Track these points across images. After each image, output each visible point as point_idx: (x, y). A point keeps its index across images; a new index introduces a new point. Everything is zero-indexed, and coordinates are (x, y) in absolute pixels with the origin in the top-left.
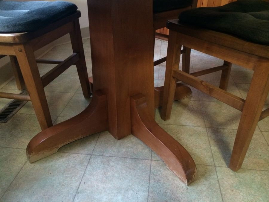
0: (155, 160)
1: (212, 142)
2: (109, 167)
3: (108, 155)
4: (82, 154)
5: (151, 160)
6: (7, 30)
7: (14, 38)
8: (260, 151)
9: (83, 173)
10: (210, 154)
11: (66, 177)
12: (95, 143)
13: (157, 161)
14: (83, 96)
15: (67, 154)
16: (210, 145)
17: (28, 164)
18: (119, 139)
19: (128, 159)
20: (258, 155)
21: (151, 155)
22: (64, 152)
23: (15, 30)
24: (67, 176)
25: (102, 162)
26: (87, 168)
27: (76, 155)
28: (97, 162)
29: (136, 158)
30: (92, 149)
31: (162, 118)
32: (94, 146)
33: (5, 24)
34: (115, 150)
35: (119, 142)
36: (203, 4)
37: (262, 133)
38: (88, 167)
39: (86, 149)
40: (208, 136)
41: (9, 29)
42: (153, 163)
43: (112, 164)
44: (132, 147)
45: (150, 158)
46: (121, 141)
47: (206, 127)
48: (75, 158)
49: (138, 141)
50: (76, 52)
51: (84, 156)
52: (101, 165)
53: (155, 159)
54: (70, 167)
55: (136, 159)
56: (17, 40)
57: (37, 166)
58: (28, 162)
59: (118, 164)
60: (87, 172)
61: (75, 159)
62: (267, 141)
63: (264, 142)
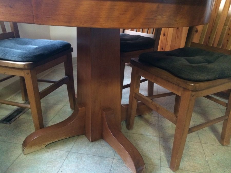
0: (116, 159)
1: (162, 148)
2: (81, 161)
3: (82, 153)
4: (62, 151)
5: (114, 159)
6: (21, 60)
7: (25, 65)
8: (197, 158)
9: (62, 164)
10: (159, 157)
11: (49, 166)
12: (74, 143)
13: (118, 159)
14: (70, 108)
15: (52, 150)
16: (160, 151)
17: (22, 155)
18: (92, 141)
19: (96, 157)
20: (195, 160)
21: (114, 155)
22: (50, 149)
23: (26, 60)
24: (49, 165)
25: (76, 157)
26: (65, 161)
27: (58, 151)
28: (73, 157)
29: (103, 156)
30: (71, 148)
31: (127, 128)
32: (73, 145)
33: (20, 56)
34: (88, 150)
35: (91, 144)
36: (167, 45)
37: (202, 145)
38: (66, 160)
39: (67, 147)
40: (160, 144)
41: (22, 59)
42: (115, 161)
43: (84, 159)
44: (100, 148)
45: (113, 157)
46: (93, 143)
47: (159, 137)
48: (57, 153)
49: (106, 144)
50: (67, 76)
51: (64, 152)
52: (75, 160)
53: (116, 158)
54: (53, 159)
55: (102, 157)
56: (26, 67)
57: (29, 157)
58: (22, 154)
59: (88, 160)
60: (64, 164)
61: (57, 154)
62: (204, 150)
63: (202, 151)
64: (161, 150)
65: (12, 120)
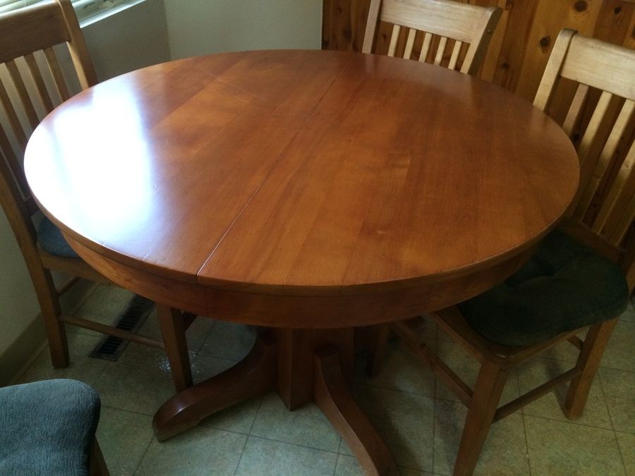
0: (344, 455)
1: (438, 428)
2: (274, 459)
3: (273, 438)
4: (234, 432)
5: (339, 454)
8: (509, 452)
9: (236, 466)
10: (430, 450)
11: (212, 471)
12: (255, 414)
13: (347, 455)
15: (212, 431)
16: (434, 434)
17: (156, 443)
18: (292, 410)
19: (303, 449)
20: (503, 458)
21: (340, 445)
24: (212, 469)
25: (264, 449)
26: (241, 457)
27: (225, 433)
28: (257, 448)
29: (316, 447)
30: (250, 425)
31: (366, 373)
32: (253, 419)
34: (285, 430)
35: (291, 415)
37: (523, 419)
38: (243, 457)
39: (241, 424)
40: (435, 417)
42: (341, 459)
43: (278, 454)
44: (310, 427)
45: (337, 450)
46: (295, 413)
47: (435, 398)
48: (224, 439)
49: (323, 417)
51: (238, 436)
52: (261, 455)
53: (344, 452)
54: (217, 454)
55: (315, 450)
57: (171, 448)
58: (155, 439)
59: (287, 456)
60: (242, 466)
61: (225, 441)
62: (527, 434)
63: (522, 436)
64: (436, 433)
65: (118, 349)
